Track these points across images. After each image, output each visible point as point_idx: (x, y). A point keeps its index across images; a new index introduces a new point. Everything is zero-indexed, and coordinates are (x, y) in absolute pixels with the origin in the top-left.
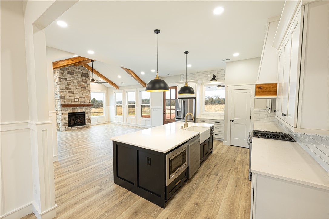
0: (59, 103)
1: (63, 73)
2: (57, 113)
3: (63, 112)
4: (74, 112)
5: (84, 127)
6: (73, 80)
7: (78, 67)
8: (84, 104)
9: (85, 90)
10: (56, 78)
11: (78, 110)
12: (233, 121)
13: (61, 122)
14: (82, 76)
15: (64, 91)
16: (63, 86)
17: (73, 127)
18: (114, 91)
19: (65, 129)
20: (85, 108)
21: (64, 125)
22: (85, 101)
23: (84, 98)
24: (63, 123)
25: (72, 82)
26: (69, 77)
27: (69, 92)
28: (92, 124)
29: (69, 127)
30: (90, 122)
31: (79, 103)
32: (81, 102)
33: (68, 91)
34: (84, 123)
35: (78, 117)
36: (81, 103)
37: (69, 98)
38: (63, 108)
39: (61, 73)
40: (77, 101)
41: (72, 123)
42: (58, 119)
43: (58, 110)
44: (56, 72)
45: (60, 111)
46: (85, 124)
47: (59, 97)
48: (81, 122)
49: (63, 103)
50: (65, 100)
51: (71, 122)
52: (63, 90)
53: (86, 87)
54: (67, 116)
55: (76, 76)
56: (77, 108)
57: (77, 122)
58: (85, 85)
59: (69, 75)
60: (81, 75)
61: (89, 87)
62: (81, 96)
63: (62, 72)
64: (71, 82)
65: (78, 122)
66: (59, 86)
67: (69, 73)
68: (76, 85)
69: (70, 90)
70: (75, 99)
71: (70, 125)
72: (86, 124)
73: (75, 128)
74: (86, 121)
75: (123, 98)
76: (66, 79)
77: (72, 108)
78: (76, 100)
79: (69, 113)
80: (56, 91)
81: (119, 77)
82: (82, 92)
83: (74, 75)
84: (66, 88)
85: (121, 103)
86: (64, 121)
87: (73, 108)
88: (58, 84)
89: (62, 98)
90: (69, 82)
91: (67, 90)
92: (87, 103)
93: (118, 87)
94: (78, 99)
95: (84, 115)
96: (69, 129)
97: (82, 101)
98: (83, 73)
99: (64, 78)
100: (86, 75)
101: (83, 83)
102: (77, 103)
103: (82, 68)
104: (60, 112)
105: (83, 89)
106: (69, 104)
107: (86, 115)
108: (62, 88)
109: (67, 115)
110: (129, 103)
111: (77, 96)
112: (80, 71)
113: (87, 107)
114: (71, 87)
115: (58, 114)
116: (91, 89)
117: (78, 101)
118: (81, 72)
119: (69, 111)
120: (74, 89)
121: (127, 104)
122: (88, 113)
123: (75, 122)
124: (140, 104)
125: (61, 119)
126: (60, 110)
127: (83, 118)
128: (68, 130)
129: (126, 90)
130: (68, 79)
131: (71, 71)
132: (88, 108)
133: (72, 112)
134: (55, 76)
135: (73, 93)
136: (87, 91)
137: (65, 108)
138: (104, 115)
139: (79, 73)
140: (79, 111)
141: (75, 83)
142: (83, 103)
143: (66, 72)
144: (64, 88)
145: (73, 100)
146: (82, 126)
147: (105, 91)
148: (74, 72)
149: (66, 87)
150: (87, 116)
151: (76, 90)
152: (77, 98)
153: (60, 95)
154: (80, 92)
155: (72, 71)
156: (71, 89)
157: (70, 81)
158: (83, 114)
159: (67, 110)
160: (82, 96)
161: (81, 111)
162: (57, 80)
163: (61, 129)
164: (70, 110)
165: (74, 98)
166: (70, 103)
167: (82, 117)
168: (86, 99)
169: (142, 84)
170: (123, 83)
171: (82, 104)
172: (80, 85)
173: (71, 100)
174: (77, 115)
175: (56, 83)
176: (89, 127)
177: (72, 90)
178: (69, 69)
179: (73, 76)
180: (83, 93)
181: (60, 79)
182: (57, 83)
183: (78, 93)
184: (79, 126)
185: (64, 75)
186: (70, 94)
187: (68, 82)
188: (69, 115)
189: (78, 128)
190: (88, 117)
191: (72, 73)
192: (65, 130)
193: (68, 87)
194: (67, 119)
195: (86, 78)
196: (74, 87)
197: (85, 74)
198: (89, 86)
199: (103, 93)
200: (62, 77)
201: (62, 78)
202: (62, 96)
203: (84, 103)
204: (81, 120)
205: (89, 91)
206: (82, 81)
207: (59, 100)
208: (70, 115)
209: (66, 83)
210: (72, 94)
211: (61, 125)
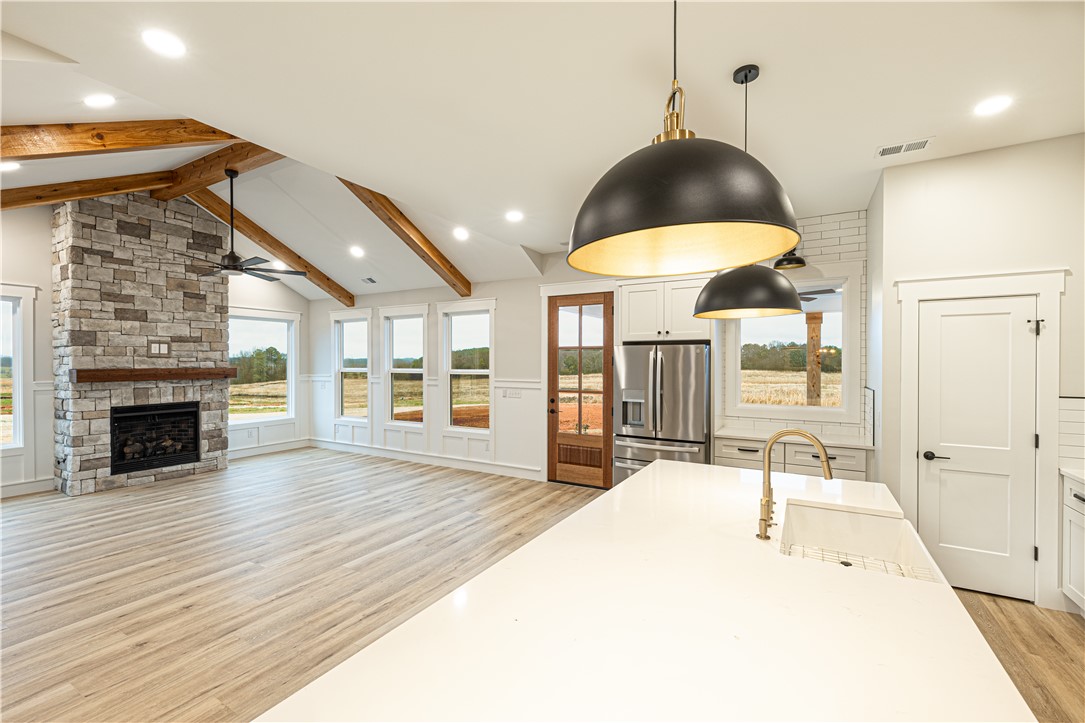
0: (69, 360)
1: (94, 227)
2: (56, 410)
3: (87, 405)
4: (140, 402)
5: (193, 472)
6: (145, 259)
7: (172, 204)
8: (194, 368)
9: (201, 306)
10: (59, 247)
11: (164, 394)
12: (929, 456)
13: (69, 450)
14: (189, 246)
15: (97, 306)
16: (90, 284)
17: (132, 474)
18: (334, 316)
19: (90, 486)
20: (198, 384)
21: (87, 464)
22: (201, 355)
23: (198, 340)
24: (85, 458)
25: (138, 268)
26: (123, 247)
27: (120, 315)
28: (229, 457)
29: (112, 474)
30: (224, 445)
31: (172, 364)
32: (178, 357)
33: (116, 309)
34: (191, 452)
35: (168, 427)
36: (182, 365)
37: (120, 340)
38: (86, 386)
39: (84, 226)
40: (159, 356)
41: (129, 456)
42: (59, 438)
43: (62, 394)
44: (61, 220)
45: (71, 401)
46: (197, 459)
47: (66, 336)
48: (179, 447)
49: (88, 364)
50: (99, 351)
51: (127, 450)
52: (87, 305)
53: (210, 296)
54: (105, 424)
55: (161, 245)
56: (161, 384)
57: (155, 449)
58: (204, 284)
59: (125, 238)
60: (185, 241)
61: (224, 296)
62: (179, 333)
63: (90, 221)
64: (133, 269)
65: (165, 449)
66: (69, 283)
67: (123, 227)
68: (161, 282)
69: (129, 306)
70: (149, 348)
71: (121, 463)
72: (203, 456)
73: (146, 477)
74: (204, 444)
75: (373, 344)
76: (107, 256)
77: (132, 385)
78: (155, 349)
79: (114, 410)
80: (57, 306)
81: (357, 252)
82: (189, 314)
83: (152, 237)
84: (107, 296)
85: (362, 363)
86: (87, 449)
87: (140, 385)
88: (64, 278)
89: (79, 338)
90: (123, 267)
91: (110, 306)
92: (211, 365)
93: (349, 299)
94: (164, 349)
95: (195, 416)
96: (113, 482)
97: (183, 353)
98: (195, 234)
99: (97, 247)
100: (210, 242)
101: (194, 277)
102: (161, 364)
103: (189, 209)
104: (70, 406)
105: (195, 301)
106: (119, 366)
107: (204, 415)
108: (84, 293)
109: (108, 421)
110: (399, 364)
111: (163, 332)
112: (179, 223)
113: (210, 382)
114: (131, 292)
115: (61, 414)
116: (229, 305)
117: (168, 356)
118: (185, 228)
119: (116, 402)
120: (145, 301)
121: (388, 368)
122: (213, 405)
123: (146, 449)
124: (446, 368)
125: (75, 439)
126: (69, 394)
127: (191, 432)
128: (109, 487)
129: (384, 312)
130: (118, 254)
131: (133, 220)
132: (216, 386)
133: (131, 403)
134: (55, 241)
135: (142, 317)
136: (210, 309)
137: (100, 385)
138: (291, 414)
139: (177, 231)
140: (168, 399)
141: (153, 274)
142: (188, 365)
143: (111, 226)
144: (96, 295)
145: (143, 351)
146: (179, 467)
147: (296, 317)
148: (153, 224)
149: (108, 288)
150: (207, 422)
151: (155, 304)
152: (160, 343)
153: (72, 324)
154: (177, 316)
155: (139, 219)
156: (130, 298)
157: (130, 263)
158: (189, 414)
159: (106, 393)
160: (185, 331)
161: (181, 400)
162: (65, 257)
163: (69, 483)
164: (123, 396)
165: (144, 340)
166: (124, 362)
167: (183, 426)
168: (206, 346)
169: (454, 286)
170: (373, 282)
171: (186, 369)
172: (181, 286)
173: (130, 350)
174: (160, 416)
175: (57, 270)
176: (214, 470)
177: (139, 306)
178: (124, 210)
179: (143, 241)
180: (189, 322)
181: (78, 254)
182: (64, 269)
183: (169, 321)
184: (165, 469)
185: (99, 237)
186: (127, 324)
187: (116, 266)
188: (114, 420)
189: (159, 477)
190: (211, 426)
191: (142, 231)
192: (92, 489)
193: (116, 289)
194: (107, 439)
195: (210, 255)
196: (146, 293)
197: (206, 236)
198: (221, 289)
199: (290, 322)
200: (86, 244)
201: (85, 250)
202: (84, 328)
203: (195, 365)
204: (179, 440)
205: (222, 310)
206: (190, 269)
207: (69, 350)
208: (121, 419)
209: (106, 273)
210: (137, 324)
211: (71, 465)
